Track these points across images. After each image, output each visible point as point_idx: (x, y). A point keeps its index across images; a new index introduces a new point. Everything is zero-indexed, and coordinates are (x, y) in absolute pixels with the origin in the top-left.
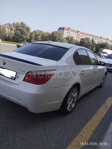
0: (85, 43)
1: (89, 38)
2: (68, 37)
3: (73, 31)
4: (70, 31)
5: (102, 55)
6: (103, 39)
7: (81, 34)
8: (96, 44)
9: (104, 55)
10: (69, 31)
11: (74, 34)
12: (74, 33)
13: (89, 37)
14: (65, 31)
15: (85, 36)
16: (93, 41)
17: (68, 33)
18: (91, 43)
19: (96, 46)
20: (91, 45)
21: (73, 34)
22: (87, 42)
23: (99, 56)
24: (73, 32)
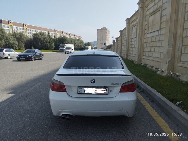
0: (40, 39)
1: (44, 33)
2: (14, 33)
3: (15, 24)
4: (12, 25)
5: (67, 51)
6: (58, 33)
7: (28, 28)
8: (54, 39)
9: (69, 51)
10: (10, 24)
11: (19, 29)
12: (19, 27)
13: (45, 31)
14: (3, 25)
15: (34, 30)
16: (49, 35)
17: (9, 27)
18: (47, 39)
19: (54, 41)
20: (48, 41)
21: (17, 28)
22: (43, 37)
23: (64, 53)
24: (17, 26)
